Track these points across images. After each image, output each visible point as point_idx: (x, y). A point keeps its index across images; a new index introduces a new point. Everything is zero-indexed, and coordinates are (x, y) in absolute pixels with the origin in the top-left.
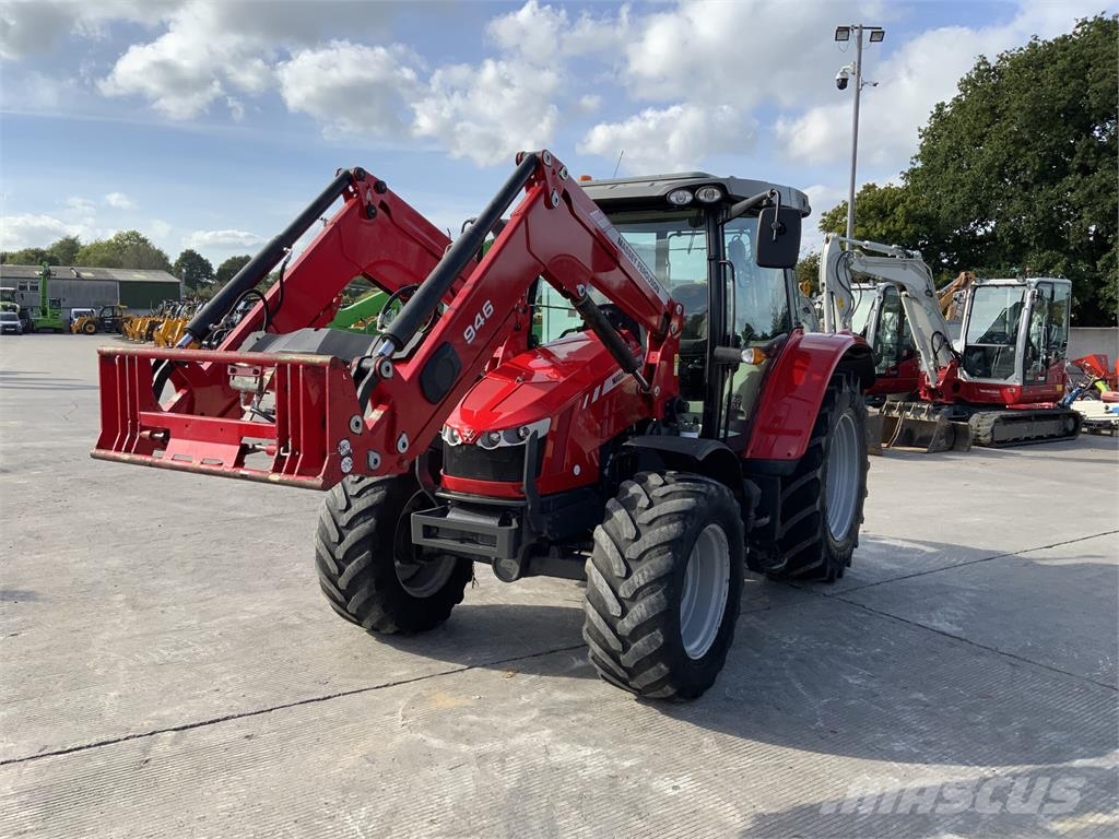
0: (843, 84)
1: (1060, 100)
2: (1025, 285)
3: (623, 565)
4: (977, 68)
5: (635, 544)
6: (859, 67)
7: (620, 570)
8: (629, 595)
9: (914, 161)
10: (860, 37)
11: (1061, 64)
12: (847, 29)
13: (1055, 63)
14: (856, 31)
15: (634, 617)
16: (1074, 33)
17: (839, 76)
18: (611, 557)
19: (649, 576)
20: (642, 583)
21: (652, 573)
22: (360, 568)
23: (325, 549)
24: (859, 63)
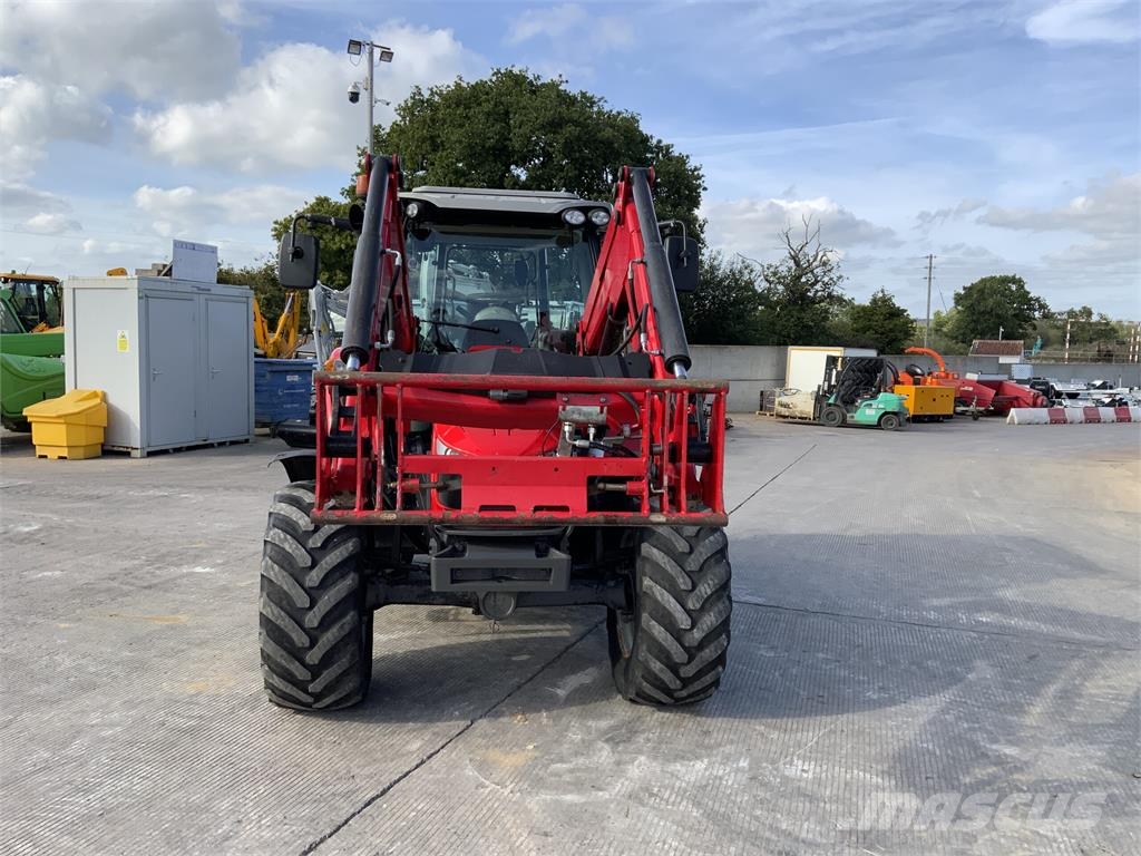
0: (354, 97)
1: (489, 138)
2: (564, 307)
3: (687, 579)
4: (413, 98)
5: (693, 556)
6: (372, 83)
7: (685, 583)
8: (698, 606)
9: (355, 178)
10: (371, 53)
11: (487, 107)
12: (359, 44)
13: (480, 104)
14: (367, 47)
15: (704, 626)
16: (491, 81)
17: (350, 89)
18: (673, 574)
19: (715, 585)
20: (709, 592)
21: (716, 581)
22: (343, 633)
23: (287, 619)
24: (372, 79)
